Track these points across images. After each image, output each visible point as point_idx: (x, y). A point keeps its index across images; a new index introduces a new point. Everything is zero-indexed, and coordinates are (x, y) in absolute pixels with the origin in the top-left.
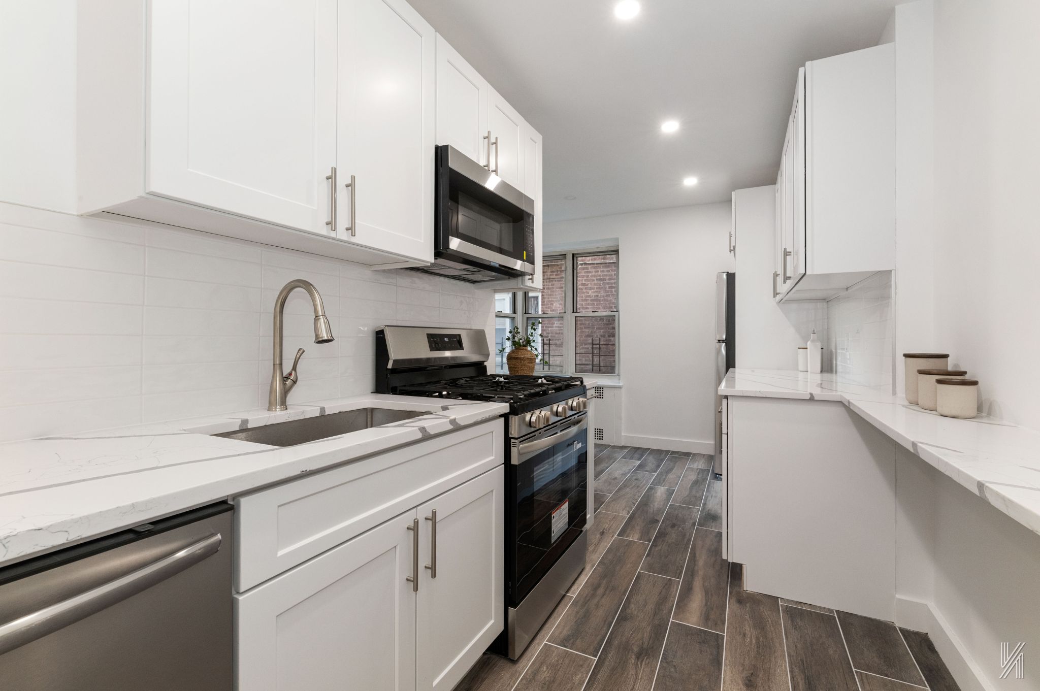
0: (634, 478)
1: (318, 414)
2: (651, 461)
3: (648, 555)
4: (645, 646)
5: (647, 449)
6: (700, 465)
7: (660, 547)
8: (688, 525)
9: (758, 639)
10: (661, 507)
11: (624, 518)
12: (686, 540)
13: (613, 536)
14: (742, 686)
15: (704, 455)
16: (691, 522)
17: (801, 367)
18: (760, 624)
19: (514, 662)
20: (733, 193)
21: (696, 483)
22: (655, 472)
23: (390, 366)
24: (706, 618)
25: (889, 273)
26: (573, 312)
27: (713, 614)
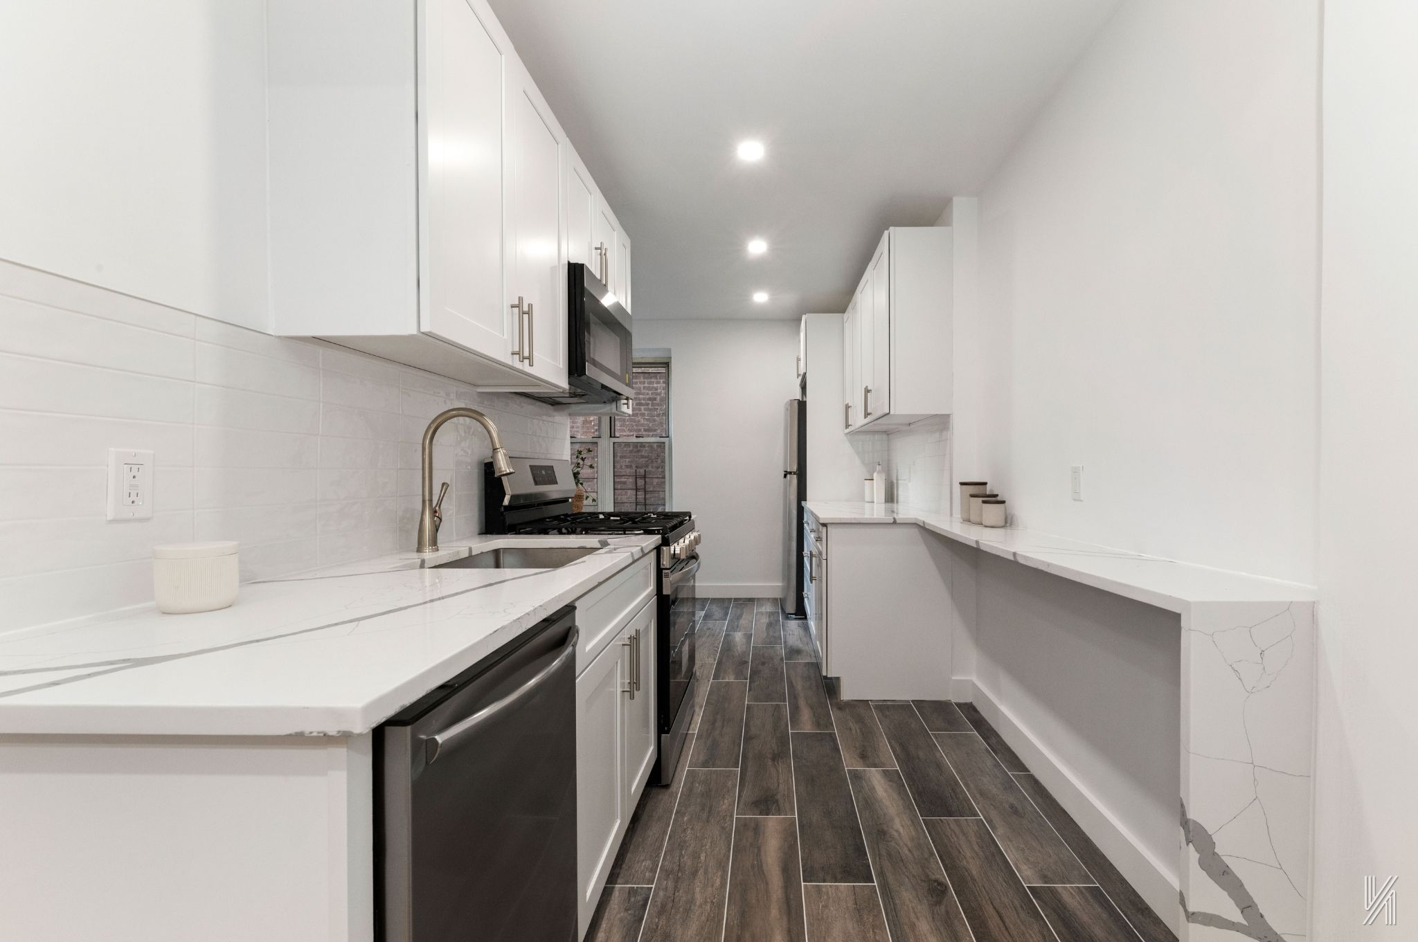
0: (705, 628)
1: (467, 555)
2: (717, 611)
3: (750, 690)
4: (776, 751)
5: (705, 599)
6: (768, 608)
7: (758, 683)
8: (776, 661)
9: (861, 729)
10: (745, 650)
11: (712, 664)
12: (779, 673)
13: (709, 681)
14: (859, 759)
15: (768, 599)
16: (779, 658)
17: (867, 498)
18: (860, 720)
19: (667, 786)
20: (804, 318)
21: (770, 625)
22: (725, 619)
23: (506, 502)
24: (818, 724)
25: (948, 416)
26: (611, 437)
27: (821, 720)
